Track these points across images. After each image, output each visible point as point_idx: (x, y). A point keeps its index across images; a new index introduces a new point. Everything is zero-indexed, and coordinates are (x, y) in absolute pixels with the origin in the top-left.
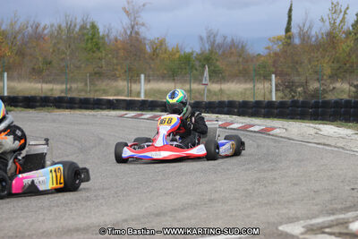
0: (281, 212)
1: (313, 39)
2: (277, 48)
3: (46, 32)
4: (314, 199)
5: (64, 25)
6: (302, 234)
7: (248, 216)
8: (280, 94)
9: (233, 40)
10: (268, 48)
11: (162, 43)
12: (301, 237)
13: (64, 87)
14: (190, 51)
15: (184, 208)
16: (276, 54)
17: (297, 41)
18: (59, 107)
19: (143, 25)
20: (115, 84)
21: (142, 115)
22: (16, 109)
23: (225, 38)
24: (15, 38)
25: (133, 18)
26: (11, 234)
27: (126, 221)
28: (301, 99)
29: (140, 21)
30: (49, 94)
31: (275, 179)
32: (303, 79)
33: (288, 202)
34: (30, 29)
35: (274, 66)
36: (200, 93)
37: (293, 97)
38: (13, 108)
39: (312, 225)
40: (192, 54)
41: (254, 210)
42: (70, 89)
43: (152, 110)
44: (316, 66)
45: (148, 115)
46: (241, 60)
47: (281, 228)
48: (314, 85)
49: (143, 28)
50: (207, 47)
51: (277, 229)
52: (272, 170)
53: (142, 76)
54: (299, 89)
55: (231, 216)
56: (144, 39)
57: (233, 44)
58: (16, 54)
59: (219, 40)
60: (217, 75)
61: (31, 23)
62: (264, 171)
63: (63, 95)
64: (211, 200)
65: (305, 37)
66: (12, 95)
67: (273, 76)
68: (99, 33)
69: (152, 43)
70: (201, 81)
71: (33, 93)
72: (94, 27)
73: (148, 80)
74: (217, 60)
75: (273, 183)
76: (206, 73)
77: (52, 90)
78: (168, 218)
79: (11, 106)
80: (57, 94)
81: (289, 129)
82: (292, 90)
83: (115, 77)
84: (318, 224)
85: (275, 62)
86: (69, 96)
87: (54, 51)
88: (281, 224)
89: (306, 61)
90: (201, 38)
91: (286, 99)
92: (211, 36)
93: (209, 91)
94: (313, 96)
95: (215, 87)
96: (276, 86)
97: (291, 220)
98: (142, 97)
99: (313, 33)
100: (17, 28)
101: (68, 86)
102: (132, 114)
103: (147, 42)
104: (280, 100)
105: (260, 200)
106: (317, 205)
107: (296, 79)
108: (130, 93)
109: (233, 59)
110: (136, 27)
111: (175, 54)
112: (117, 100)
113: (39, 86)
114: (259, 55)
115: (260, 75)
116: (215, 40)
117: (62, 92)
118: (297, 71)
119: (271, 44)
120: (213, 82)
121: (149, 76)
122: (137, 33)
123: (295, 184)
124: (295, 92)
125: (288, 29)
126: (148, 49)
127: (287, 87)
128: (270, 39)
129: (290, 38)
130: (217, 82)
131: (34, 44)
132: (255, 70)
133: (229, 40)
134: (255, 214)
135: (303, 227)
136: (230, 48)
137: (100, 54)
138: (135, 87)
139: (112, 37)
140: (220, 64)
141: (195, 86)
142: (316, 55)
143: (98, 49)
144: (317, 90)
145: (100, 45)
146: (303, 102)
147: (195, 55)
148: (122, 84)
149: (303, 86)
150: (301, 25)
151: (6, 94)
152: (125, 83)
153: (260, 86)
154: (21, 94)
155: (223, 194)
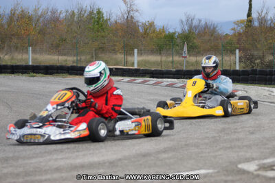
0: (240, 154)
1: (269, 22)
2: (240, 29)
3: (61, 16)
4: (266, 144)
5: (76, 11)
6: (256, 170)
7: (215, 157)
8: (243, 65)
9: (206, 23)
10: (233, 29)
11: (152, 24)
12: (255, 173)
13: (75, 58)
14: (173, 31)
15: (165, 151)
16: (240, 34)
17: (256, 24)
18: (71, 74)
19: (137, 11)
20: (114, 56)
21: (135, 80)
22: (38, 75)
23: (200, 21)
24: (38, 20)
25: (129, 6)
26: (31, 169)
27: (120, 160)
28: (259, 69)
29: (134, 7)
30: (64, 64)
31: (236, 129)
32: (260, 53)
33: (246, 146)
34: (49, 14)
35: (238, 43)
36: (180, 64)
37: (253, 67)
38: (35, 74)
39: (264, 164)
40: (175, 33)
41: (220, 153)
42: (80, 60)
43: (143, 76)
44: (271, 43)
45: (140, 80)
46: (212, 38)
47: (240, 166)
48: (269, 58)
49: (137, 13)
50: (186, 28)
51: (236, 166)
52: (235, 122)
53: (136, 51)
54: (257, 61)
55: (201, 157)
56: (138, 21)
57: (206, 26)
58: (39, 33)
59: (195, 23)
60: (194, 50)
61: (50, 9)
62: (229, 123)
63: (75, 64)
64: (186, 145)
65: (262, 20)
66: (35, 64)
67: (237, 51)
68: (103, 17)
69: (144, 25)
70: (182, 54)
71: (51, 63)
72: (99, 12)
73: (140, 53)
74: (194, 38)
75: (235, 132)
76: (185, 48)
77: (66, 61)
78: (152, 158)
79: (34, 73)
80: (70, 64)
81: (249, 91)
82: (251, 62)
83: (115, 51)
84: (269, 163)
85: (239, 40)
86: (79, 65)
87: (68, 31)
88: (240, 163)
89: (263, 40)
90: (182, 22)
91: (247, 69)
92: (189, 20)
93: (187, 62)
94: (268, 66)
95: (192, 59)
96: (240, 58)
97: (248, 160)
98: (136, 67)
99: (269, 18)
100: (40, 13)
101: (79, 58)
102: (127, 79)
103: (140, 24)
104: (242, 69)
105: (225, 145)
106: (268, 148)
107: (255, 53)
108: (126, 63)
109: (207, 38)
110: (131, 12)
111: (161, 34)
112: (116, 68)
113: (56, 57)
114: (227, 34)
115: (227, 50)
116: (192, 23)
117: (74, 62)
118: (256, 47)
119: (236, 26)
120: (190, 56)
121: (141, 50)
122: (132, 17)
123: (252, 133)
124: (254, 63)
125: (249, 15)
126: (141, 30)
127: (248, 59)
128: (234, 23)
129: (250, 21)
130: (194, 55)
131: (53, 25)
132: (223, 46)
133: (203, 23)
134: (221, 155)
135: (257, 165)
136: (205, 29)
137: (103, 34)
138: (130, 59)
139: (113, 20)
140: (197, 42)
141: (176, 58)
142: (270, 35)
143: (103, 29)
144: (271, 62)
145: (104, 26)
146: (260, 71)
147: (177, 34)
148: (120, 56)
149: (260, 58)
150: (260, 12)
151: (30, 64)
152: (123, 56)
153: (227, 58)
154: (42, 64)
155: (196, 141)
